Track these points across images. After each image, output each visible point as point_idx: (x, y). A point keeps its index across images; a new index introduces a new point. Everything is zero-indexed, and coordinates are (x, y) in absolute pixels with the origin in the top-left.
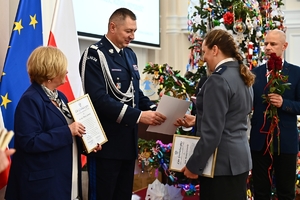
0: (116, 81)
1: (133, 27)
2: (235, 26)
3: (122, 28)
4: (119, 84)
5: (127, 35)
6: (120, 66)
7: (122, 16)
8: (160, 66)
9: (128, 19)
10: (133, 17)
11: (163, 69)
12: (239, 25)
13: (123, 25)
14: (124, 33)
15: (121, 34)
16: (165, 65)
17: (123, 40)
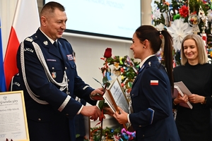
0: (51, 71)
1: (63, 18)
2: (189, 19)
3: (52, 20)
4: (54, 73)
5: (59, 26)
6: (55, 57)
7: (50, 9)
8: (121, 58)
9: (57, 11)
10: (62, 8)
11: (123, 60)
12: (194, 18)
13: (53, 17)
14: (56, 24)
15: (53, 26)
16: (126, 57)
17: (55, 31)
